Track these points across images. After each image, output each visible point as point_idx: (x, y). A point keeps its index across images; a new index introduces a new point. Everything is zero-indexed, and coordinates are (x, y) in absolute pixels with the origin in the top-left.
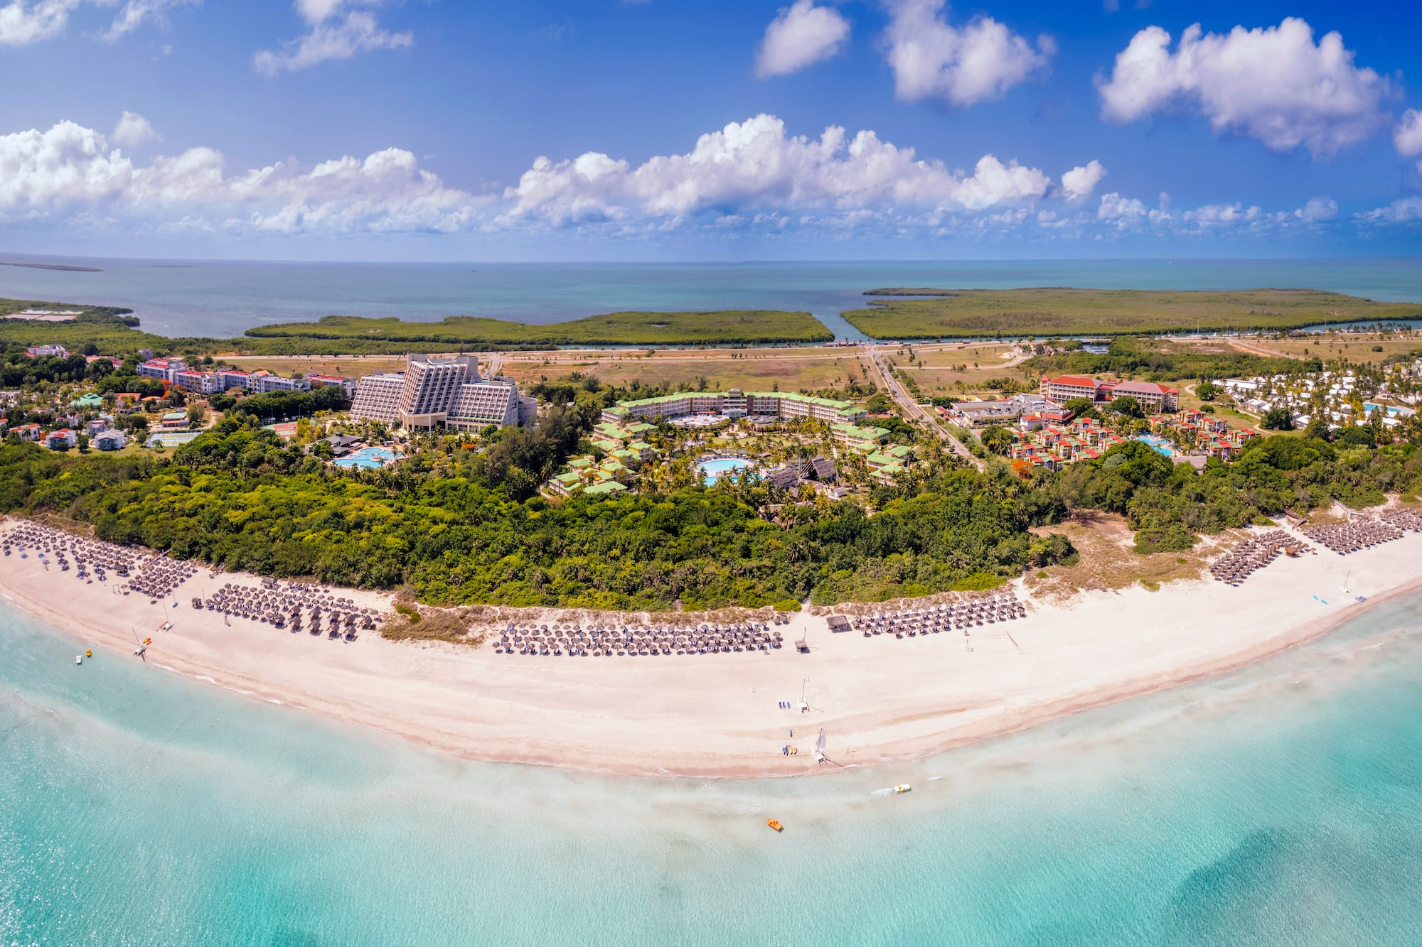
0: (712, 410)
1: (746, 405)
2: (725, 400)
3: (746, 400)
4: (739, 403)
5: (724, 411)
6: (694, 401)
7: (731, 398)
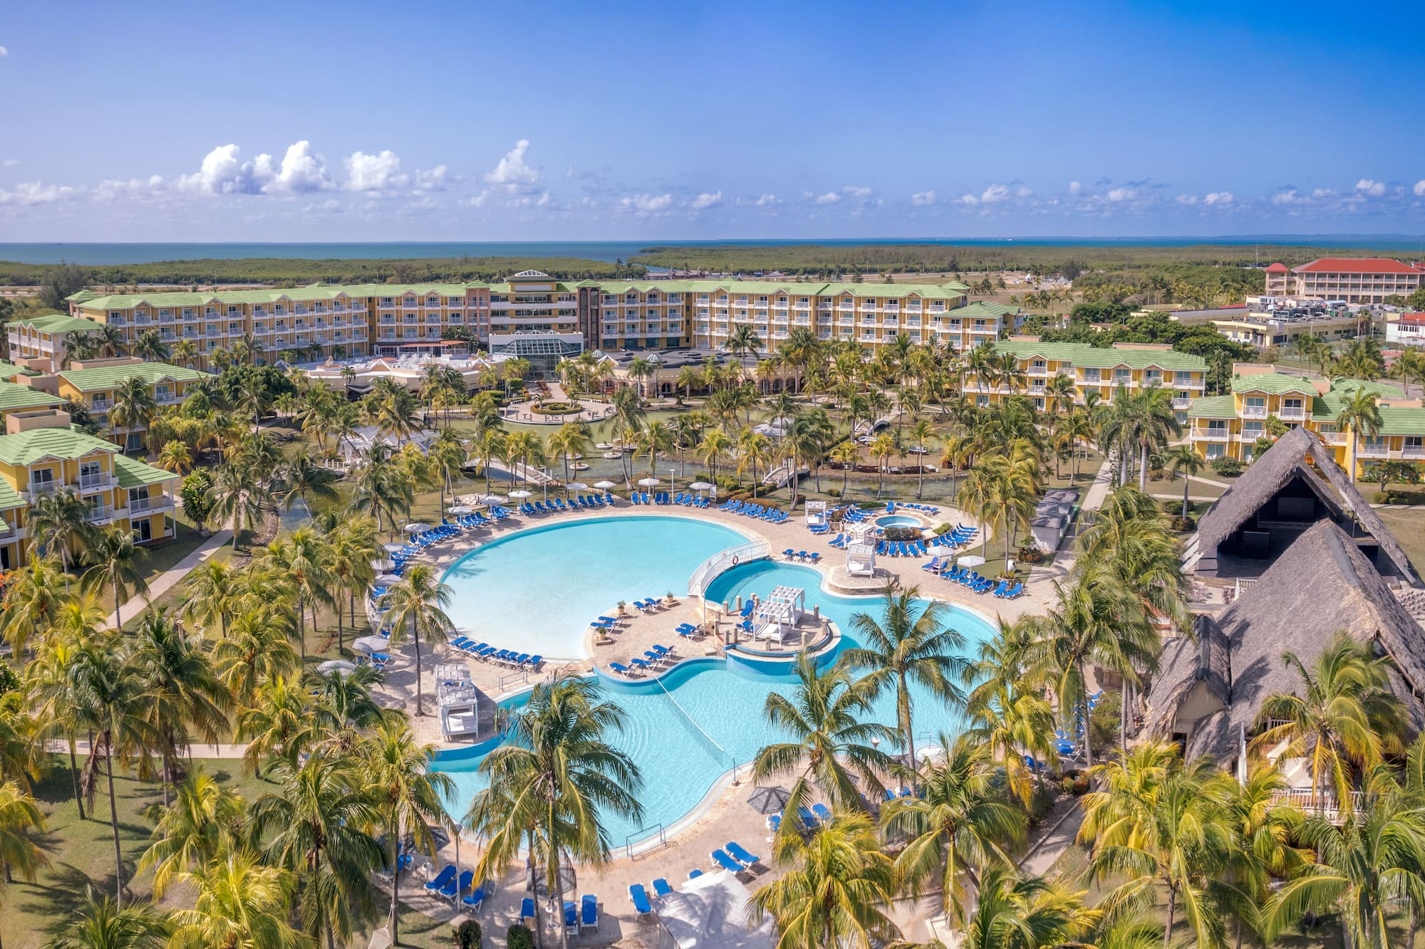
0: (448, 335)
1: (574, 319)
2: (496, 306)
3: (574, 305)
4: (550, 312)
5: (494, 339)
6: (380, 308)
7: (519, 300)
